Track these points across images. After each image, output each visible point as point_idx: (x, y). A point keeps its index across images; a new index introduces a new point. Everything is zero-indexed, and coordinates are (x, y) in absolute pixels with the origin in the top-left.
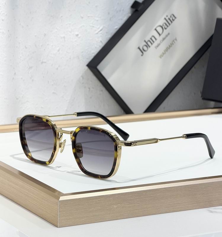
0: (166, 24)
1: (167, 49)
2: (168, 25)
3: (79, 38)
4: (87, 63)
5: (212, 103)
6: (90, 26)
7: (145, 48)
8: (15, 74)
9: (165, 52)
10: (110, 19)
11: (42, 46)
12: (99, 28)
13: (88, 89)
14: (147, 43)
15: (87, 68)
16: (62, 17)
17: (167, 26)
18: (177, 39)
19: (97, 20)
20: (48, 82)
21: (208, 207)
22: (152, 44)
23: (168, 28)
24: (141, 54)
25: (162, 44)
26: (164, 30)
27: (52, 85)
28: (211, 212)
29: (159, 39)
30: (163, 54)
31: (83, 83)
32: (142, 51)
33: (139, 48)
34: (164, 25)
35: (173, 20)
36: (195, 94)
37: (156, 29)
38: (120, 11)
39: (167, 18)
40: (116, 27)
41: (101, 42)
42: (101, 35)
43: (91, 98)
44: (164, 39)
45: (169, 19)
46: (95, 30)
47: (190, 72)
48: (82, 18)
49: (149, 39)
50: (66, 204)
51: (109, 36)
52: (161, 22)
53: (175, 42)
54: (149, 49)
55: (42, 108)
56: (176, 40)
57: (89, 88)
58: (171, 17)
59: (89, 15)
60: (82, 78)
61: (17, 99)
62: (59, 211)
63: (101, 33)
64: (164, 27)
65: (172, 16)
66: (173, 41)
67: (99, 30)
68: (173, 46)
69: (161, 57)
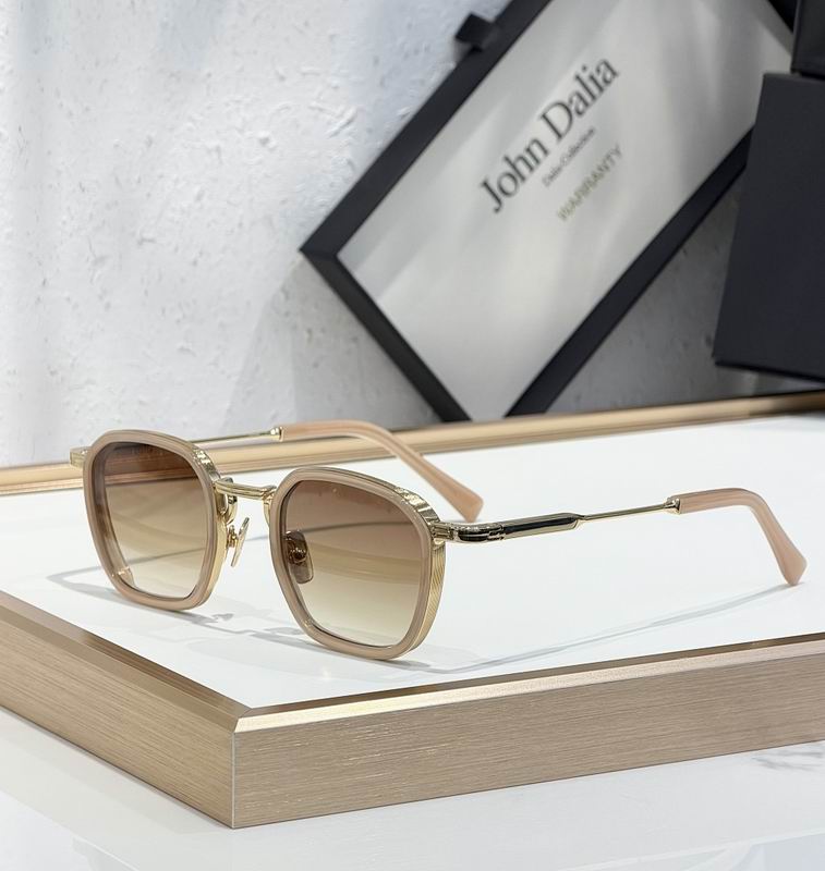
0: (581, 98)
1: (585, 189)
2: (588, 99)
3: (272, 150)
4: (300, 242)
5: (749, 380)
6: (312, 108)
7: (508, 184)
8: (44, 283)
9: (579, 197)
10: (382, 83)
11: (139, 181)
12: (341, 116)
13: (306, 335)
14: (514, 166)
15: (300, 258)
16: (209, 75)
17: (586, 104)
18: (622, 151)
19: (336, 88)
20: (163, 311)
21: (758, 747)
22: (531, 169)
23: (589, 112)
24: (494, 204)
25: (566, 170)
26: (576, 118)
27: (178, 321)
28: (771, 765)
29: (558, 149)
30: (573, 203)
31: (287, 314)
32: (498, 195)
33: (486, 184)
34: (575, 99)
35: (607, 82)
36: (686, 345)
37: (544, 117)
38: (417, 52)
39: (585, 76)
40: (402, 111)
41: (350, 163)
42: (350, 138)
43: (316, 365)
44: (574, 151)
45: (592, 78)
46: (329, 123)
47: (669, 268)
48: (282, 78)
49: (521, 151)
50: (260, 746)
51: (379, 143)
52: (565, 89)
53: (612, 161)
54: (523, 188)
55: (141, 403)
56: (617, 152)
57: (310, 331)
58: (598, 71)
59: (305, 69)
60: (282, 296)
61: (52, 373)
62: (233, 768)
63: (350, 134)
64: (573, 108)
65: (603, 68)
66: (608, 157)
67: (343, 121)
68: (607, 175)
69: (563, 215)
